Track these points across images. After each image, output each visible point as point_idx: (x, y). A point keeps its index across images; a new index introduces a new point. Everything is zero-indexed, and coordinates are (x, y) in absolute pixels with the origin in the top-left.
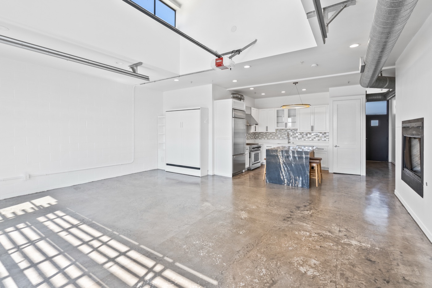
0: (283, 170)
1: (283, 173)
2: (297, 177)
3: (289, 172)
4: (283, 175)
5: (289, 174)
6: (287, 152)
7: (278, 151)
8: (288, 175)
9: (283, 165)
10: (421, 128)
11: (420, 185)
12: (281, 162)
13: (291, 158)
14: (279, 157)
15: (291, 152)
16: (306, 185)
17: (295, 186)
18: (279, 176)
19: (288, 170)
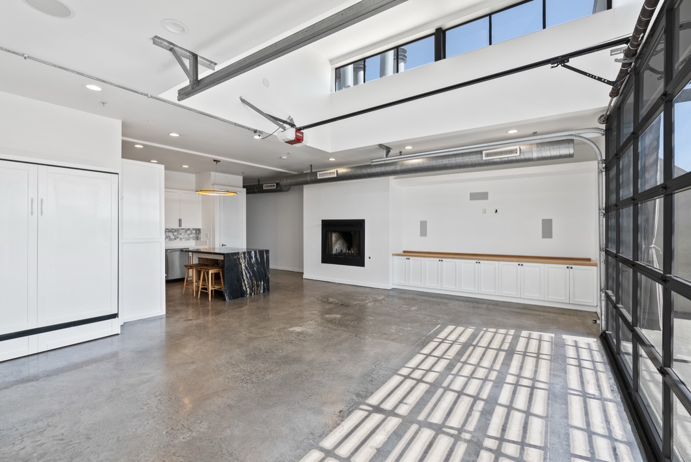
0: (245, 278)
1: (246, 282)
2: (259, 282)
4: (245, 285)
5: (252, 280)
6: (250, 253)
7: (240, 254)
8: (250, 283)
10: (359, 225)
11: (358, 260)
12: (243, 268)
13: (254, 260)
14: (241, 261)
15: (253, 252)
16: (267, 289)
17: (257, 293)
18: (241, 286)
19: (250, 277)
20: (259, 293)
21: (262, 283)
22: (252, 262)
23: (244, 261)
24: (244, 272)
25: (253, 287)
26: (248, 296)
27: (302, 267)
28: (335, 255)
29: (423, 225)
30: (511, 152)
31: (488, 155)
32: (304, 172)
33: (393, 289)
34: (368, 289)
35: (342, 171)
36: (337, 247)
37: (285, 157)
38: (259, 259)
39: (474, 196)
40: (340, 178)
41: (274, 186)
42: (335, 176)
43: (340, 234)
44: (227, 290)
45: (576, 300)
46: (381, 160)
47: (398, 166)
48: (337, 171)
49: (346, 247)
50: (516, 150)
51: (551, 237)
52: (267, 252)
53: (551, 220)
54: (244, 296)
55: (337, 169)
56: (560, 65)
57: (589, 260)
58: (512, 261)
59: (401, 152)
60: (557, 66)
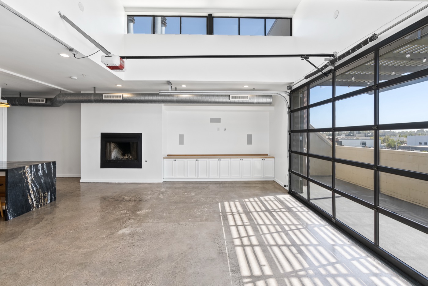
0: (31, 192)
1: (32, 196)
2: (46, 193)
3: (38, 190)
4: (32, 199)
5: (38, 193)
6: (36, 166)
7: (26, 168)
8: (37, 196)
9: (31, 185)
10: (138, 137)
11: (137, 163)
12: (29, 181)
13: (40, 173)
14: (27, 175)
15: (40, 165)
16: (54, 199)
17: (44, 204)
18: (28, 201)
19: (37, 190)
20: (46, 203)
21: (49, 194)
22: (39, 174)
23: (30, 175)
24: (30, 186)
25: (39, 200)
26: (34, 209)
27: (80, 173)
28: (113, 160)
29: (181, 137)
30: (244, 97)
31: (233, 97)
32: (82, 92)
33: (165, 182)
34: (146, 184)
35: (126, 95)
36: (114, 154)
37: (75, 78)
38: (46, 171)
39: (213, 120)
40: (125, 101)
41: (43, 101)
42: (121, 99)
43: (116, 144)
44: (10, 208)
45: (266, 176)
46: (167, 92)
47: (175, 97)
48: (123, 95)
49: (120, 154)
50: (247, 96)
51: (251, 144)
52: (54, 163)
53: (251, 135)
54: (30, 210)
55: (123, 94)
56: (305, 59)
57: (267, 155)
58: (237, 158)
59: (176, 88)
60: (304, 59)
